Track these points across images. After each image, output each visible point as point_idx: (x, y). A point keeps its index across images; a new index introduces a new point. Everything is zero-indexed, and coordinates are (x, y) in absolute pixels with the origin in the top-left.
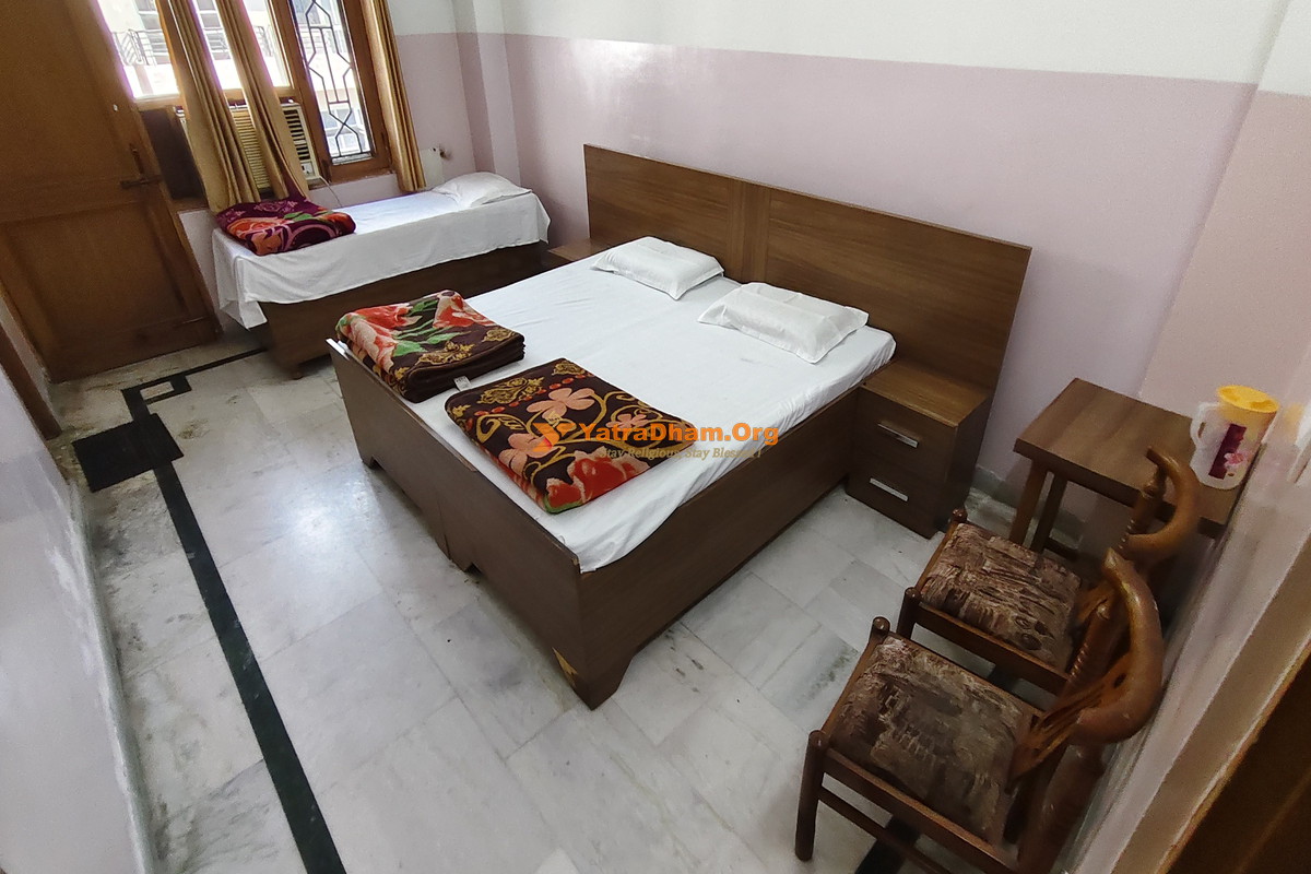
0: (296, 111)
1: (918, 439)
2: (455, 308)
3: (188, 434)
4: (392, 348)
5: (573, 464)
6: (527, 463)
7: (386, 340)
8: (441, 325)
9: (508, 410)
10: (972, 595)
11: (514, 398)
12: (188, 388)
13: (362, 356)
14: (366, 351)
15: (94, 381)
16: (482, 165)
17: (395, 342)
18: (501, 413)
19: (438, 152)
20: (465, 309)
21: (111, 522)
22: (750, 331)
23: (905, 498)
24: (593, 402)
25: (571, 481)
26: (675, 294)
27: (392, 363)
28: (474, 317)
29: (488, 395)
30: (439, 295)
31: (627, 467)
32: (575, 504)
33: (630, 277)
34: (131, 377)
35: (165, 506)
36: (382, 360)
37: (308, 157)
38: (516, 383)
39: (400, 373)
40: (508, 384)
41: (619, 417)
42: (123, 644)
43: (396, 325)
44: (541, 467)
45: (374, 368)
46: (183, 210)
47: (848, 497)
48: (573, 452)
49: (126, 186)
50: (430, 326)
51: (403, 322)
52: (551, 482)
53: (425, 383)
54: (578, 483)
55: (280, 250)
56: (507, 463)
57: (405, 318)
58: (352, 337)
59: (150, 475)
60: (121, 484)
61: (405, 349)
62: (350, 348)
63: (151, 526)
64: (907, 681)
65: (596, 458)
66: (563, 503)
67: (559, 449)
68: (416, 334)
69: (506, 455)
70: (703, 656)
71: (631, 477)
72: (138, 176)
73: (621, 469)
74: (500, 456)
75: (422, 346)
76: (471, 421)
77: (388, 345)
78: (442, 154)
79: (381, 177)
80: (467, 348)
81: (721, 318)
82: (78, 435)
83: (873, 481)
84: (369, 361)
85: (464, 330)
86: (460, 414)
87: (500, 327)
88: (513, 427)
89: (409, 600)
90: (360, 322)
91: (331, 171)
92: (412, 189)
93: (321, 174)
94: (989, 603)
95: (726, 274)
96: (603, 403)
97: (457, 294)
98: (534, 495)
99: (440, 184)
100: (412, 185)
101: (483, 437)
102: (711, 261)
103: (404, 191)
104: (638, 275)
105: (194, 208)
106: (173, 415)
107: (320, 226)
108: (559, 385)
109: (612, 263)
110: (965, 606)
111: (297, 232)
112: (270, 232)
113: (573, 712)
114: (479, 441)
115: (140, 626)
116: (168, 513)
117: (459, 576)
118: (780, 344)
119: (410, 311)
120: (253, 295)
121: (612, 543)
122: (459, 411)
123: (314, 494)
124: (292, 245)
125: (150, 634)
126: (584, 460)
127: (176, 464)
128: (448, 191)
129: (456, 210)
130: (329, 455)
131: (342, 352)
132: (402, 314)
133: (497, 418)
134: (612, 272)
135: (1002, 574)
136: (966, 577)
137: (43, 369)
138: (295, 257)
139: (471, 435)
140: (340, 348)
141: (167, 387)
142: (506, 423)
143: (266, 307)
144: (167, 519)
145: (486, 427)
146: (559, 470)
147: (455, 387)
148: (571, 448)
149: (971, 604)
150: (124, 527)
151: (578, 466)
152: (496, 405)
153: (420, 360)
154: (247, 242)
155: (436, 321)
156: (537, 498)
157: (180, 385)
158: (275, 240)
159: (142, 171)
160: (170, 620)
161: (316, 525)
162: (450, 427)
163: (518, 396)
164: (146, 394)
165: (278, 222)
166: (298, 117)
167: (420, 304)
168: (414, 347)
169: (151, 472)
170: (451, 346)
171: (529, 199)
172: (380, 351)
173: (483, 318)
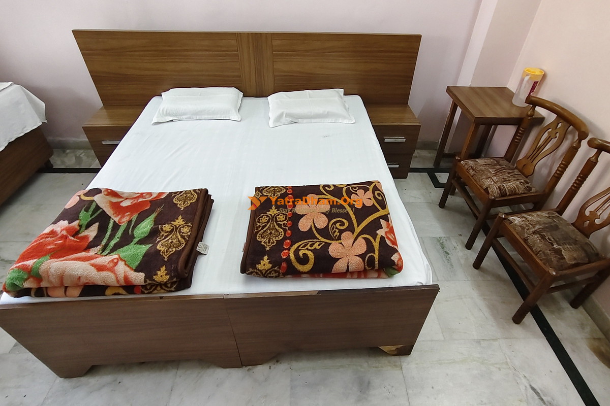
2: (115, 200)
4: (120, 263)
5: (386, 240)
6: (364, 261)
7: (100, 261)
8: (126, 218)
9: (292, 239)
11: (280, 230)
13: (76, 291)
17: (112, 256)
18: (293, 244)
20: (125, 196)
22: (305, 121)
23: (397, 166)
26: (237, 118)
27: (143, 274)
29: (265, 240)
36: (126, 279)
39: (163, 277)
40: (259, 224)
41: (352, 198)
43: (85, 244)
44: (376, 255)
45: (109, 292)
48: (377, 234)
50: (117, 225)
51: (86, 237)
52: (396, 258)
56: (344, 270)
57: (82, 234)
58: (48, 283)
61: (131, 257)
64: (539, 229)
65: (387, 228)
67: (366, 238)
68: (116, 239)
69: (340, 266)
74: (334, 270)
75: (141, 243)
76: (284, 265)
77: (113, 264)
80: (181, 222)
85: (152, 211)
87: (174, 193)
95: (245, 95)
96: (330, 197)
101: (307, 268)
102: (235, 90)
110: (507, 190)
113: (404, 365)
114: (306, 273)
118: (328, 120)
119: (80, 226)
122: (264, 265)
126: (386, 233)
132: (74, 232)
133: (298, 249)
134: (172, 121)
135: (498, 171)
142: (309, 247)
145: (304, 260)
151: (388, 238)
152: (280, 242)
155: (116, 219)
156: (379, 274)
163: (279, 226)
167: (82, 214)
168: (137, 249)
170: (165, 228)
172: (115, 273)
173: (151, 194)
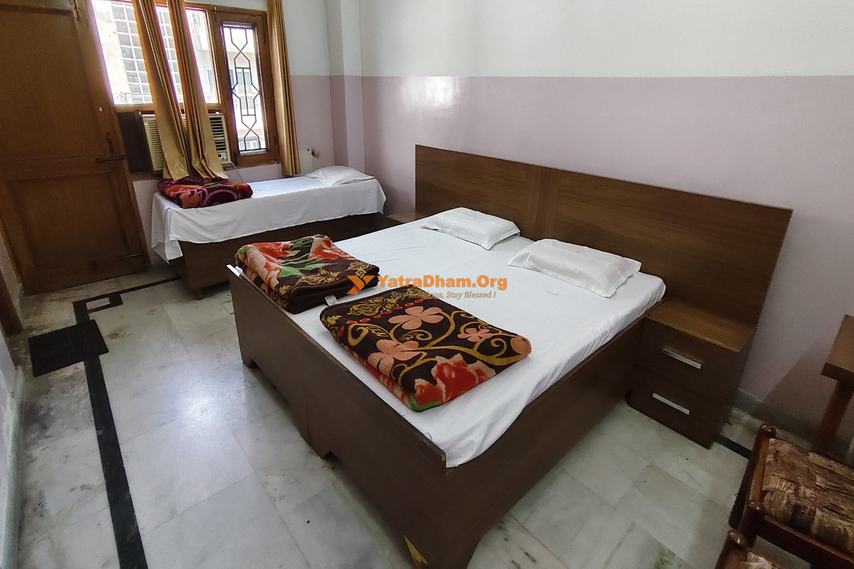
0: (220, 118)
1: (701, 362)
2: (324, 246)
3: (115, 335)
4: (278, 271)
5: (435, 367)
6: (394, 365)
7: (273, 265)
8: (315, 258)
9: (372, 320)
10: (818, 513)
11: (377, 312)
12: (119, 302)
13: (254, 277)
14: (257, 273)
15: (55, 296)
16: (339, 160)
17: (281, 267)
18: (368, 323)
19: (310, 152)
20: (333, 247)
21: (43, 402)
22: (550, 273)
23: (687, 412)
24: (442, 317)
25: (435, 383)
26: (486, 245)
27: (278, 282)
28: (340, 253)
29: (356, 309)
30: (313, 237)
31: (479, 372)
32: (437, 403)
33: (450, 234)
34: (81, 294)
35: (87, 390)
36: (270, 279)
37: (225, 149)
38: (377, 301)
39: (283, 290)
40: (371, 301)
41: (467, 330)
42: (29, 511)
43: (282, 256)
44: (407, 369)
45: (263, 286)
46: (136, 180)
47: (630, 408)
48: (434, 357)
49: (100, 161)
50: (307, 258)
51: (287, 254)
52: (419, 382)
53: (303, 298)
54: (441, 385)
55: (198, 205)
56: (375, 365)
57: (288, 251)
58: (247, 263)
59: (81, 366)
60: (57, 371)
61: (287, 273)
62: (244, 272)
63: (74, 406)
65: (455, 363)
66: (427, 402)
67: (421, 354)
68: (296, 263)
69: (374, 358)
70: (535, 550)
71: (481, 382)
72: (109, 155)
73: (475, 374)
74: (369, 358)
75: (302, 271)
76: (342, 328)
77: (274, 269)
78: (313, 153)
79: (271, 165)
80: (336, 274)
81: (527, 263)
82: (35, 333)
83: (655, 396)
84: (259, 280)
85: (333, 261)
86: (334, 322)
87: (359, 261)
88: (379, 334)
89: (275, 481)
90: (254, 251)
91: (238, 159)
92: (291, 174)
93: (232, 160)
94: (840, 521)
95: (522, 235)
96: (451, 319)
97: (326, 237)
98: (400, 394)
99: (311, 172)
100: (291, 171)
101: (353, 342)
102: (511, 224)
103: (285, 175)
104: (456, 232)
105: (143, 179)
106: (106, 322)
107: (228, 191)
108: (412, 304)
109: (437, 223)
110: (815, 524)
111: (211, 194)
112: (193, 193)
114: (350, 346)
115: (46, 494)
116: (88, 396)
117: (317, 461)
118: (578, 283)
119: (291, 247)
120: (175, 235)
121: (473, 441)
122: (332, 320)
123: (204, 386)
124: (207, 203)
125: (54, 502)
126: (445, 364)
127: (102, 358)
128: (317, 176)
129: (323, 187)
130: (218, 356)
131: (238, 274)
132: (286, 248)
133: (365, 327)
134: (437, 230)
135: (837, 490)
136: (804, 493)
137: (21, 285)
138: (209, 211)
139: (341, 340)
140: (237, 271)
141: (106, 301)
142: (373, 331)
143: (184, 245)
144: (87, 401)
145: (356, 334)
146: (424, 371)
147: (326, 303)
148: (432, 353)
149: (821, 521)
150: (52, 405)
151: (441, 368)
152: (362, 316)
153: (300, 281)
154: (177, 201)
155: (311, 255)
156: (403, 397)
157: (115, 300)
158: (196, 198)
159: (112, 151)
160: (73, 490)
161: (203, 411)
162: (324, 334)
163: (380, 310)
164: (90, 305)
165: (200, 188)
166: (221, 122)
167: (300, 242)
168: (295, 272)
169: (82, 363)
170: (323, 272)
171: (372, 184)
172: (269, 272)
173: (346, 254)
